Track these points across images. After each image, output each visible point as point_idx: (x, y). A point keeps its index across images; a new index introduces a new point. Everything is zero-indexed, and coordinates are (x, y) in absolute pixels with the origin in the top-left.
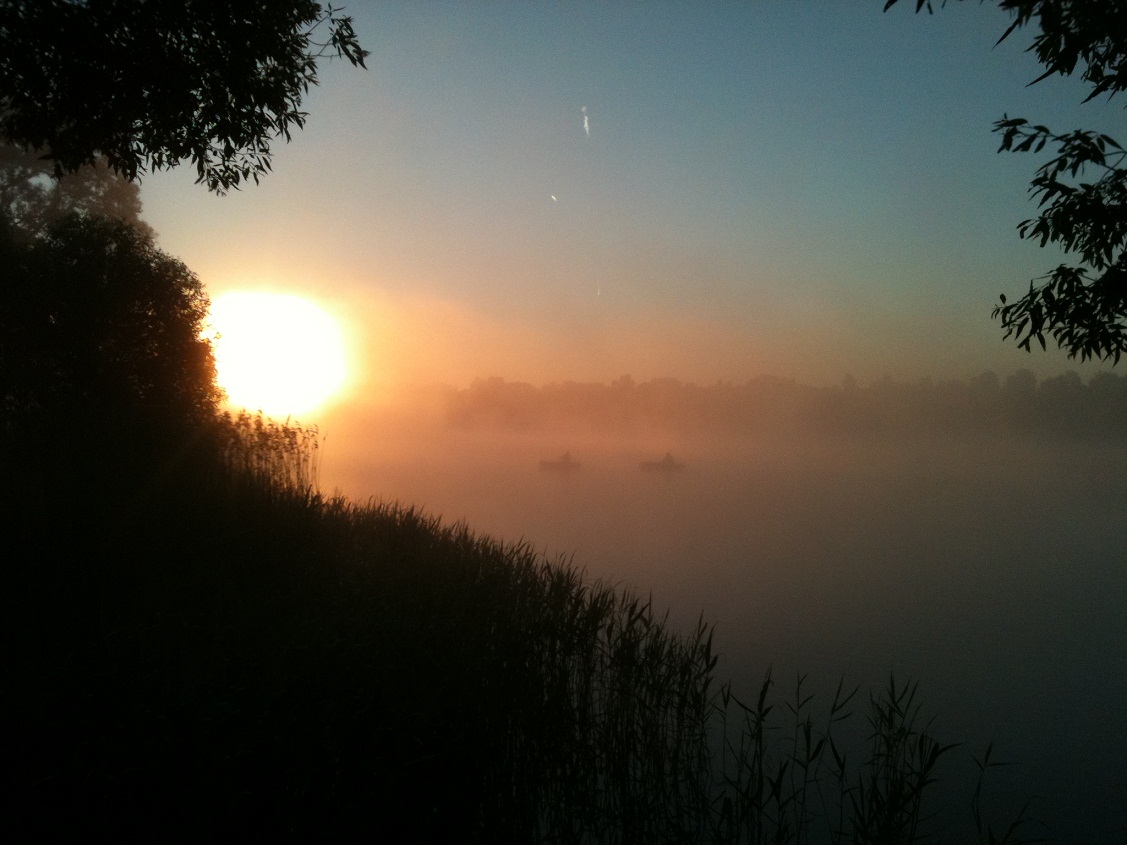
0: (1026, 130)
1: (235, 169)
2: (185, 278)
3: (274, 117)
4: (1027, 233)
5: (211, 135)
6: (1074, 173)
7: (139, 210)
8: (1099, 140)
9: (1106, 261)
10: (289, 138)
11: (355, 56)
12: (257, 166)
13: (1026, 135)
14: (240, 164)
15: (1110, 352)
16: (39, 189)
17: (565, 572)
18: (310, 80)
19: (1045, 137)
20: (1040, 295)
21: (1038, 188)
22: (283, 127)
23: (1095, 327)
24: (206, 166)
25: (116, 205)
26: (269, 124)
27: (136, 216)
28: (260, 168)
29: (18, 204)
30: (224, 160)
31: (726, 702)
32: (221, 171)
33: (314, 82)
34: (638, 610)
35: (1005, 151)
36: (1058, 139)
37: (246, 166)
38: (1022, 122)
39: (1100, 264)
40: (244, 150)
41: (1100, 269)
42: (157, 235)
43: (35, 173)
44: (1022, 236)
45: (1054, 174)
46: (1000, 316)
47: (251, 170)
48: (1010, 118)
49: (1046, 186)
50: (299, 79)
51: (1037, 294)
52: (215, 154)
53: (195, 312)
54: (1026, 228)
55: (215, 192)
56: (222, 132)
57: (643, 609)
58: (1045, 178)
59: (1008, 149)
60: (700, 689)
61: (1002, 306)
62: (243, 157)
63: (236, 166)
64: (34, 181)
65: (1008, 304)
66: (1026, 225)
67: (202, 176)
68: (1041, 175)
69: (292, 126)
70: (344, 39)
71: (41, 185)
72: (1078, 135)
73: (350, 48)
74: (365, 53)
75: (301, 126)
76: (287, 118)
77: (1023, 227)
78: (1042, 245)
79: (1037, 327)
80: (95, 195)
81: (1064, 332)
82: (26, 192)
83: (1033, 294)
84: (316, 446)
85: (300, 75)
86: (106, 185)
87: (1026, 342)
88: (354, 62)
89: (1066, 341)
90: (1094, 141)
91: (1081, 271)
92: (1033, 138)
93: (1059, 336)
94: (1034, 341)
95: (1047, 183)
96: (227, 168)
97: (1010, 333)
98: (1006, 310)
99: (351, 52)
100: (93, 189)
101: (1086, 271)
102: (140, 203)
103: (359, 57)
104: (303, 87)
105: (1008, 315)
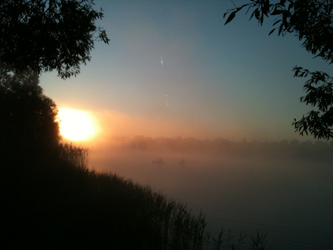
0: (302, 71)
1: (69, 73)
2: (51, 103)
3: (81, 58)
4: (303, 100)
5: (63, 62)
6: (316, 84)
7: (38, 83)
8: (323, 74)
9: (325, 110)
10: (86, 64)
11: (106, 41)
12: (76, 72)
13: (302, 72)
14: (71, 71)
15: (326, 137)
16: (9, 75)
17: (161, 195)
18: (92, 47)
19: (307, 73)
20: (306, 119)
21: (306, 87)
22: (84, 61)
23: (322, 130)
24: (61, 71)
25: (32, 81)
26: (80, 60)
27: (37, 84)
28: (77, 72)
29: (3, 79)
30: (66, 70)
31: (208, 238)
32: (65, 73)
33: (93, 48)
34: (183, 208)
35: (295, 77)
36: (311, 73)
37: (73, 72)
38: (301, 68)
39: (324, 110)
40: (72, 67)
41: (324, 112)
42: (43, 90)
43: (9, 71)
44: (301, 101)
45: (310, 84)
46: (294, 125)
47: (74, 73)
48: (297, 67)
49: (308, 87)
50: (89, 47)
51: (305, 119)
52: (64, 68)
53: (54, 114)
54: (302, 99)
55: (63, 79)
56: (66, 62)
57: (184, 208)
58: (308, 85)
59: (297, 76)
60: (201, 233)
61: (295, 122)
62: (72, 69)
63: (70, 72)
64: (8, 73)
65: (296, 121)
66: (302, 98)
67: (59, 74)
68: (307, 84)
69: (87, 61)
70: (103, 36)
71: (10, 74)
72: (317, 73)
73: (105, 39)
74: (109, 40)
75: (89, 61)
76: (85, 58)
77: (301, 99)
78: (307, 104)
79: (305, 129)
80: (26, 78)
81: (313, 130)
82: (5, 76)
83: (304, 119)
84: (88, 154)
85: (89, 45)
86: (29, 75)
87: (302, 133)
88: (105, 42)
89: (313, 133)
90: (322, 74)
91: (318, 112)
92: (304, 73)
93: (311, 131)
94: (304, 133)
95: (308, 86)
96: (67, 72)
97: (297, 130)
98: (296, 123)
99: (105, 40)
100: (26, 76)
101: (320, 112)
102: (39, 81)
103: (107, 41)
104: (90, 49)
105: (297, 125)
